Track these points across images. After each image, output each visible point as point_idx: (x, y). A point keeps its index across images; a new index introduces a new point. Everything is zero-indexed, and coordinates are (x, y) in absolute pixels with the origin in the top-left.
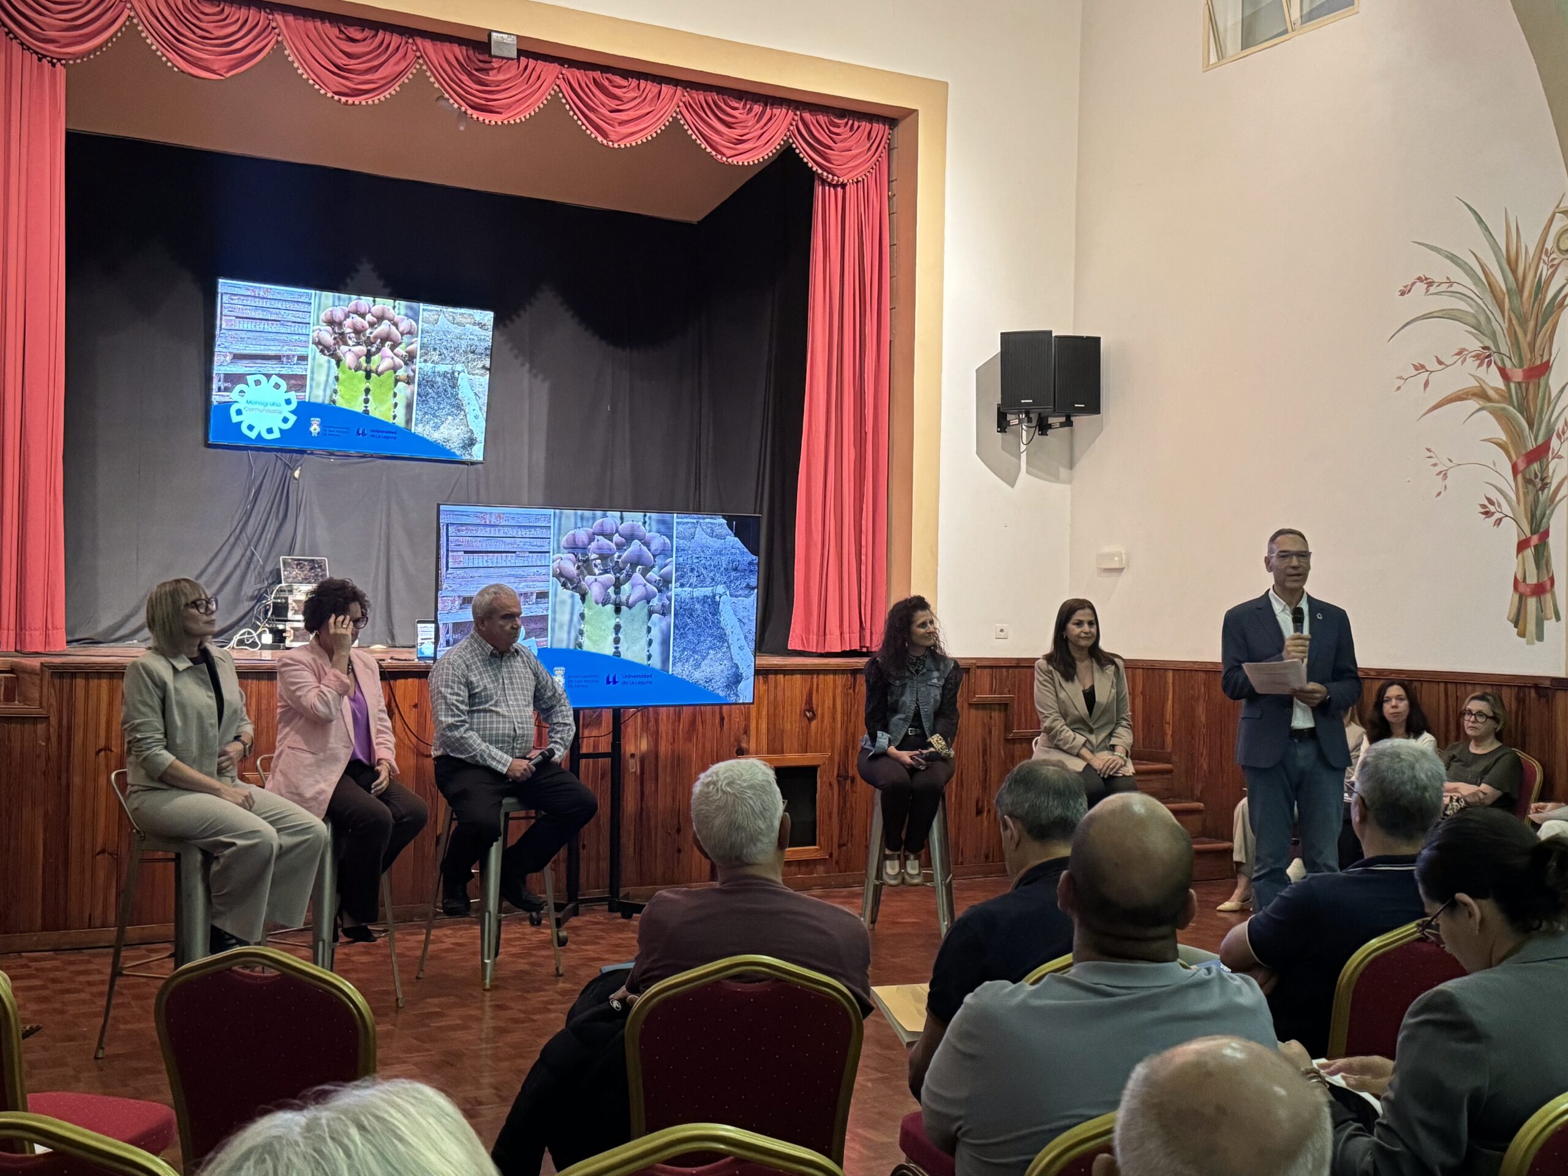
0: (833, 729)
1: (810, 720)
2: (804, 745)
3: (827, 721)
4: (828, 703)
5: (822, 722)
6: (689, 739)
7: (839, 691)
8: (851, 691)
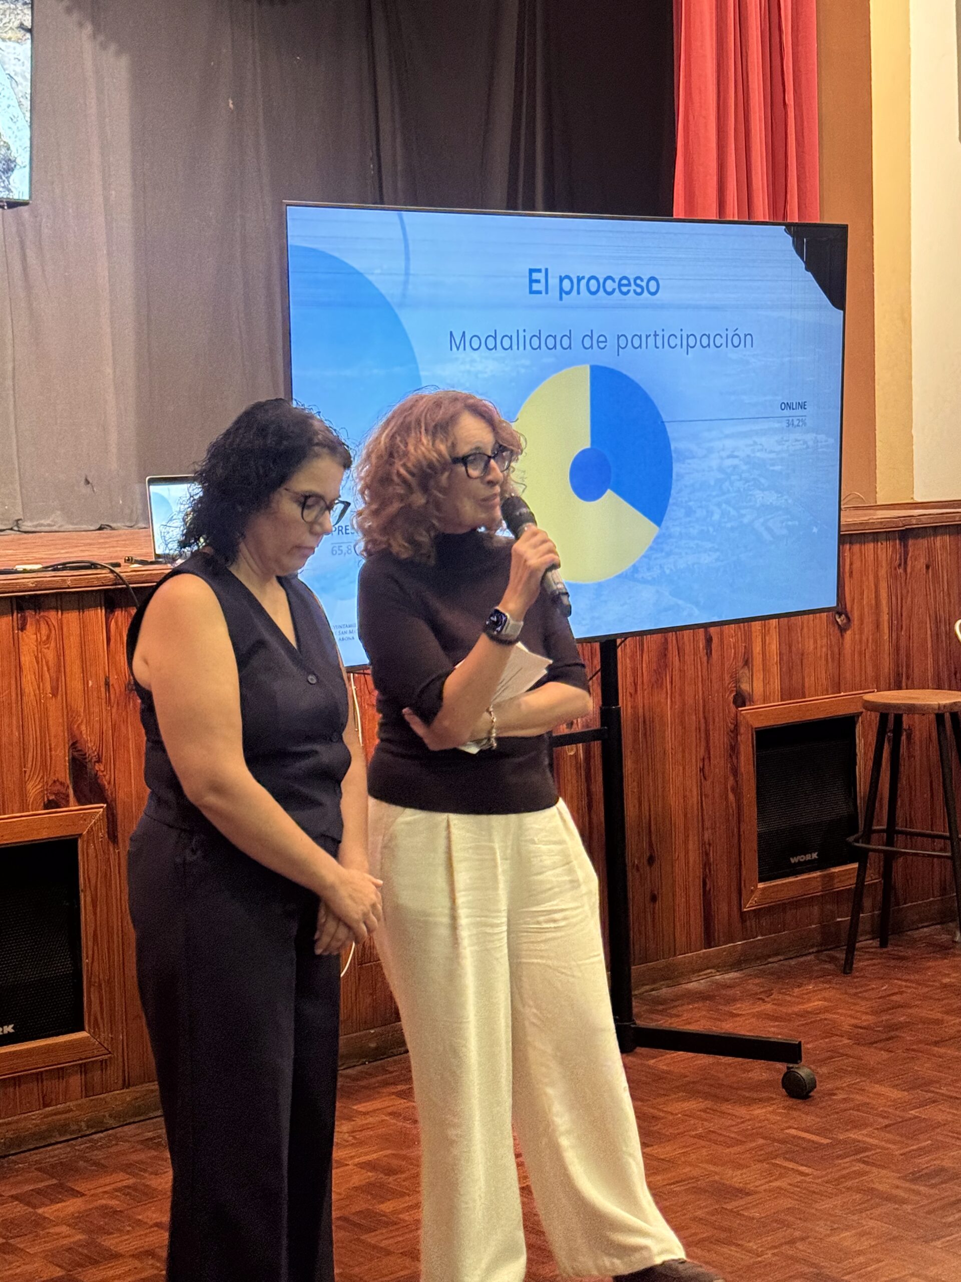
0: (877, 642)
1: (842, 630)
2: (837, 679)
3: (868, 627)
4: (868, 597)
5: (861, 632)
6: (657, 683)
7: (883, 572)
8: (901, 571)
